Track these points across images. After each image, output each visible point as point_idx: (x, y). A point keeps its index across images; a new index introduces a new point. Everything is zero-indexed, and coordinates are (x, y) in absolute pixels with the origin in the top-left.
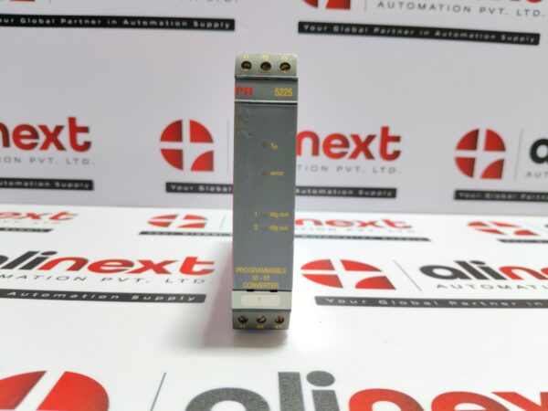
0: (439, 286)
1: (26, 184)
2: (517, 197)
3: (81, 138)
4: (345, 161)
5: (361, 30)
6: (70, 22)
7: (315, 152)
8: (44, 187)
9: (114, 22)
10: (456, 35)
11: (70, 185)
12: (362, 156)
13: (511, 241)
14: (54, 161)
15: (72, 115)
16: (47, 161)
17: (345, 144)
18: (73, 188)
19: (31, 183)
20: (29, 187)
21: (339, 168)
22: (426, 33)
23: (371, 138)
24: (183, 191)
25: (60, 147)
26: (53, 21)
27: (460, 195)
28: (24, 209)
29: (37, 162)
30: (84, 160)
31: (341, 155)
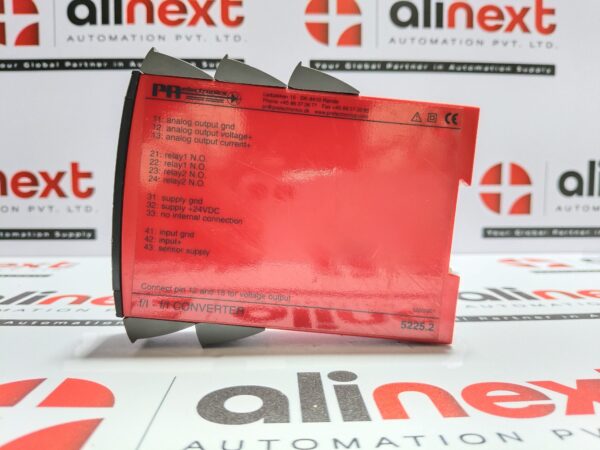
1: (24, 235)
2: (549, 233)
3: (84, 184)
5: (374, 67)
6: (75, 65)
8: (43, 238)
9: (121, 64)
10: (471, 68)
11: (71, 235)
13: (545, 272)
14: (54, 209)
15: (75, 160)
16: (46, 210)
18: (74, 238)
19: (29, 234)
20: (26, 238)
22: (440, 67)
25: (61, 194)
26: (58, 64)
27: (487, 233)
28: (20, 261)
29: (36, 211)
30: (87, 207)
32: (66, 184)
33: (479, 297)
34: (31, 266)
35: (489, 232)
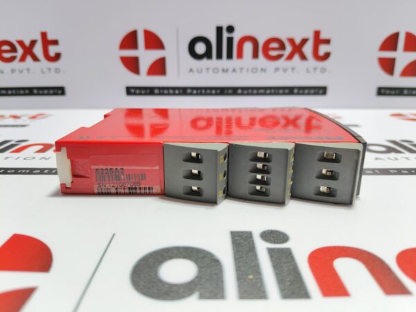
0: (376, 159)
1: (10, 92)
3: (53, 50)
4: (281, 63)
7: (255, 55)
8: (24, 94)
11: (46, 92)
12: (297, 57)
14: (31, 71)
15: (44, 30)
16: (25, 72)
17: (282, 46)
18: (48, 94)
19: (14, 92)
20: (12, 95)
21: (277, 70)
23: (304, 41)
24: (140, 94)
25: (35, 59)
27: (382, 92)
28: (7, 113)
29: (17, 73)
30: (56, 69)
31: (279, 57)
32: (38, 50)
33: (383, 149)
34: (15, 117)
35: (383, 91)
